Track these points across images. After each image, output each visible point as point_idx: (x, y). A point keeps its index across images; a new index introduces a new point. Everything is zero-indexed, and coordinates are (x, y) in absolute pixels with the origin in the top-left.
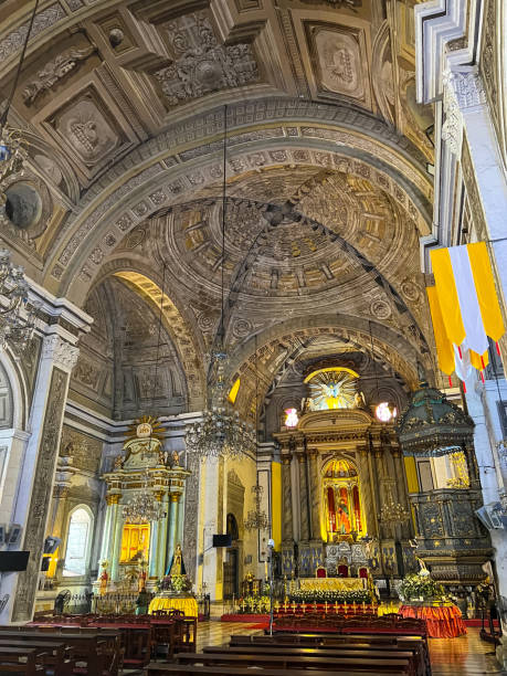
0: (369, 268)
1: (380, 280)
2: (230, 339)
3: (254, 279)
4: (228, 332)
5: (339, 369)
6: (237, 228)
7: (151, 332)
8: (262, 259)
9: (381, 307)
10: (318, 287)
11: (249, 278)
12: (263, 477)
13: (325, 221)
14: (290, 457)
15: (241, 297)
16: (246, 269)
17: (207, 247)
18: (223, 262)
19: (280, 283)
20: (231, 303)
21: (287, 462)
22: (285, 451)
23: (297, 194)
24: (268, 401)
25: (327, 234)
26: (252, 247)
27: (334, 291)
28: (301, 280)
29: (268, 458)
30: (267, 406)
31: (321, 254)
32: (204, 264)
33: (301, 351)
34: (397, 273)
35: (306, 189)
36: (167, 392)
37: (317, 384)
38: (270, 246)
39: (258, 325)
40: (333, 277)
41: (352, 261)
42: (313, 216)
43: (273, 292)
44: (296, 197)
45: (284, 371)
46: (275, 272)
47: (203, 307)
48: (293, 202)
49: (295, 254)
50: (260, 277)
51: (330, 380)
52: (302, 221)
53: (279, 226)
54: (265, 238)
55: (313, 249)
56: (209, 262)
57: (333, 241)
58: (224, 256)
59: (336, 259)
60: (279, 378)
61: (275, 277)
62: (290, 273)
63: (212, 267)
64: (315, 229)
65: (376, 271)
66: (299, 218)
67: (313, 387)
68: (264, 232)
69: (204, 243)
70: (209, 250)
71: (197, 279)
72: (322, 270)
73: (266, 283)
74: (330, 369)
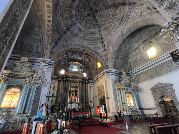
0: (102, 38)
1: (103, 42)
2: (60, 43)
3: (74, 29)
4: (61, 40)
5: (78, 63)
6: (80, 9)
7: (35, 29)
8: (78, 24)
9: (100, 49)
10: (88, 39)
11: (73, 28)
12: (53, 85)
13: (99, 22)
14: (61, 81)
15: (68, 32)
16: (74, 25)
17: (69, 9)
18: (70, 18)
19: (79, 33)
20: (65, 32)
21: (60, 82)
22: (60, 79)
23: (101, 9)
24: (57, 66)
25: (98, 25)
26: (78, 19)
27: (90, 41)
28: (85, 35)
29: (55, 80)
30: (56, 67)
31: (93, 30)
32: (65, 15)
33: (70, 56)
34: (108, 42)
35: (104, 8)
36: (34, 51)
37: (71, 65)
38: (82, 21)
39: (69, 42)
40: (92, 38)
41: (99, 35)
42: (98, 18)
43: (77, 35)
44: (100, 9)
45: (63, 60)
46: (80, 30)
47: (58, 29)
48: (98, 11)
49: (87, 27)
50: (75, 29)
51: (75, 65)
52: (94, 19)
53: (88, 17)
54: (83, 18)
55: (92, 28)
56: (67, 15)
57: (98, 28)
58: (71, 16)
59: (95, 33)
60: (62, 61)
61: (79, 31)
62: (83, 32)
63: (67, 17)
64: (96, 23)
65: (103, 40)
66: (94, 17)
67: (70, 65)
68: (84, 16)
69: (69, 7)
70: (69, 11)
71: (61, 19)
72: (91, 35)
73: (76, 32)
74: (75, 62)
